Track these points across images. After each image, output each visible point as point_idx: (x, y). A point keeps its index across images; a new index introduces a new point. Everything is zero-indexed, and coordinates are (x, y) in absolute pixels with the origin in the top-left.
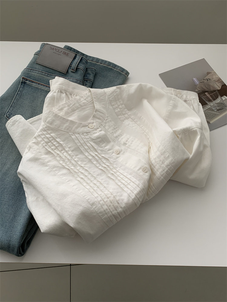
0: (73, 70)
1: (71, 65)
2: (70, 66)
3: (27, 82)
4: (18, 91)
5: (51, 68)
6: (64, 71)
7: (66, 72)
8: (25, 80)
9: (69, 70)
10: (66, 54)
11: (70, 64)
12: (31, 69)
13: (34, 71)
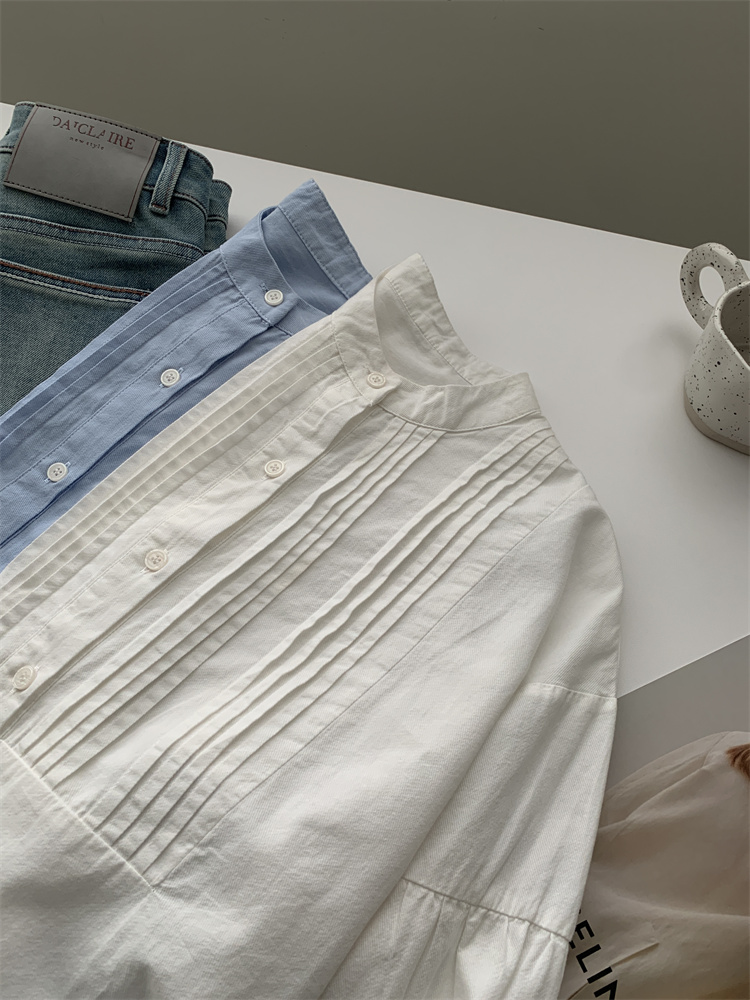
0: (158, 205)
1: (147, 188)
2: (143, 189)
5: (68, 205)
6: (125, 211)
7: (132, 215)
9: (145, 207)
10: (124, 143)
11: (145, 184)
13: (2, 221)
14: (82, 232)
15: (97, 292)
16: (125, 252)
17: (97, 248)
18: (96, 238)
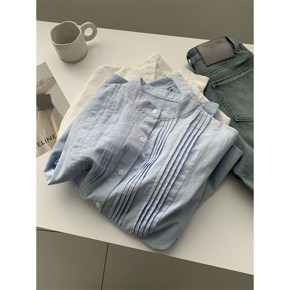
0: (238, 49)
3: (218, 84)
4: (221, 96)
6: (232, 55)
7: (234, 55)
8: (216, 84)
9: (235, 51)
10: (219, 42)
11: (232, 47)
12: (210, 73)
13: (213, 72)
14: (228, 64)
15: (241, 73)
16: (239, 62)
17: (233, 65)
18: (232, 63)
